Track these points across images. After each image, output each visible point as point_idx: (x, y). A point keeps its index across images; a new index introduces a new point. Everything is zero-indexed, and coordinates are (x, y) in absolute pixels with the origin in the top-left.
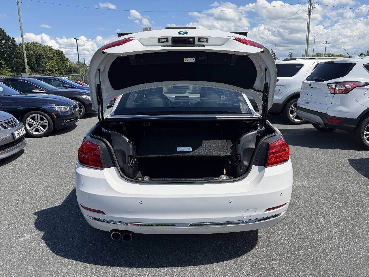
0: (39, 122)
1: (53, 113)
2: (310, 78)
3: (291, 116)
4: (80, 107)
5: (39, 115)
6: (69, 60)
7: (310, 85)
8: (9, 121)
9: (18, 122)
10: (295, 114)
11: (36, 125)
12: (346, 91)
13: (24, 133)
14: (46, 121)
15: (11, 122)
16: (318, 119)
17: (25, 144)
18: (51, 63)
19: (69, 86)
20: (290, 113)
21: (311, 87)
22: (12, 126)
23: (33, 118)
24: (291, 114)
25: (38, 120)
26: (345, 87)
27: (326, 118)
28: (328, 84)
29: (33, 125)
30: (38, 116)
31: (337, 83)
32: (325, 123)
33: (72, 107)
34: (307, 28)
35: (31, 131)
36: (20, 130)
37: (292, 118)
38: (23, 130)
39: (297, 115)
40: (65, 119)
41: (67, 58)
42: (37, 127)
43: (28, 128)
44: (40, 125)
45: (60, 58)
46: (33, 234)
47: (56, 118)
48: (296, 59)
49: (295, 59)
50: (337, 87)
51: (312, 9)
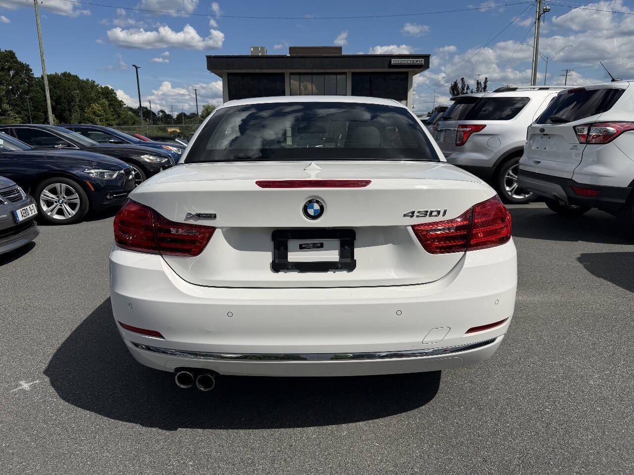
0: (64, 198)
1: (88, 182)
2: (542, 120)
3: (508, 189)
4: (138, 175)
5: (64, 185)
6: (125, 105)
7: (542, 130)
8: (7, 191)
9: (23, 194)
10: (515, 185)
11: (58, 203)
12: (608, 138)
13: (34, 214)
14: (76, 195)
15: (12, 192)
16: (557, 190)
17: (36, 233)
18: (93, 108)
19: (120, 141)
20: (505, 185)
21: (545, 133)
22: (13, 200)
23: (54, 191)
24: (507, 185)
25: (62, 194)
26: (606, 131)
27: (572, 187)
28: (574, 127)
29: (52, 204)
30: (61, 187)
31: (590, 125)
32: (569, 198)
33: (122, 172)
34: (534, 47)
35: (49, 214)
36: (28, 207)
37: (510, 193)
38: (32, 208)
39: (518, 188)
40: (109, 192)
41: (121, 101)
42: (61, 206)
43: (45, 208)
44: (66, 203)
45: (109, 101)
46: (37, 381)
47: (93, 190)
48: (517, 88)
49: (514, 89)
50: (592, 131)
51: (542, 12)
